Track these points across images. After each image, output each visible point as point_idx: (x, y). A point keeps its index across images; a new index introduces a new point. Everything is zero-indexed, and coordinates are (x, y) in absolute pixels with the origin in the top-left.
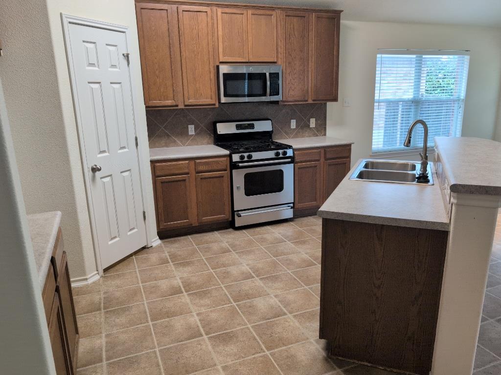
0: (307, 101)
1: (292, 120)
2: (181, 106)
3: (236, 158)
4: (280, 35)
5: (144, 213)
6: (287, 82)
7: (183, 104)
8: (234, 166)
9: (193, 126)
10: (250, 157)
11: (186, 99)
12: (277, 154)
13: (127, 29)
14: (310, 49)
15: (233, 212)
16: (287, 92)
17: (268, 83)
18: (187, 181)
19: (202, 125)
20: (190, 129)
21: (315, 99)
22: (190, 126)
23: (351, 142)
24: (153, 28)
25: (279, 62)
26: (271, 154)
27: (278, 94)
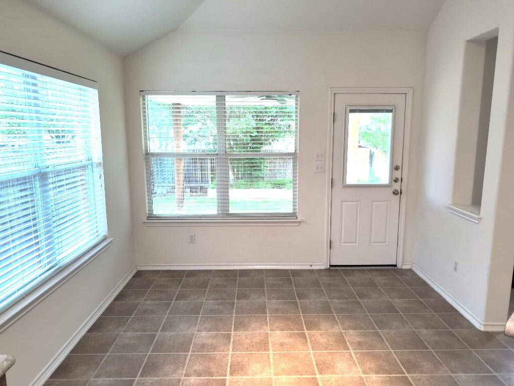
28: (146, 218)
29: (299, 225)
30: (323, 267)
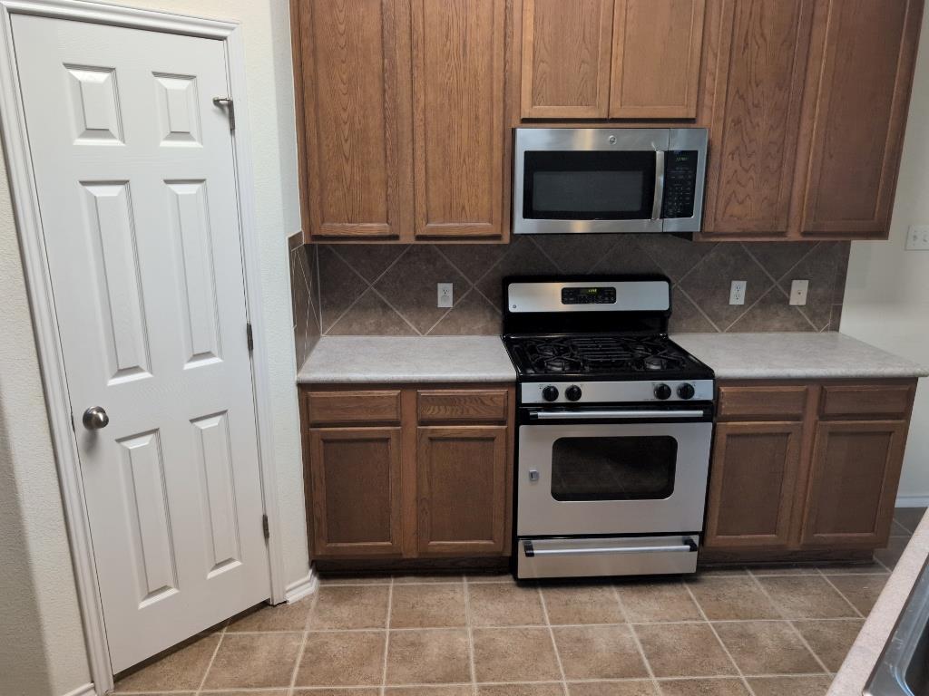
0: (782, 234)
1: (735, 284)
2: (407, 239)
3: (532, 393)
4: (713, 38)
5: (265, 519)
6: (724, 179)
7: (412, 232)
8: (524, 415)
9: (449, 286)
10: (574, 394)
11: (420, 220)
12: (663, 392)
13: (232, 29)
14: (810, 80)
15: (515, 538)
16: (721, 205)
17: (660, 179)
18: (393, 442)
19: (474, 285)
20: (440, 294)
21: (810, 229)
22: (441, 286)
23: (918, 370)
24: (342, 28)
25: (705, 119)
26: (642, 390)
27: (687, 212)
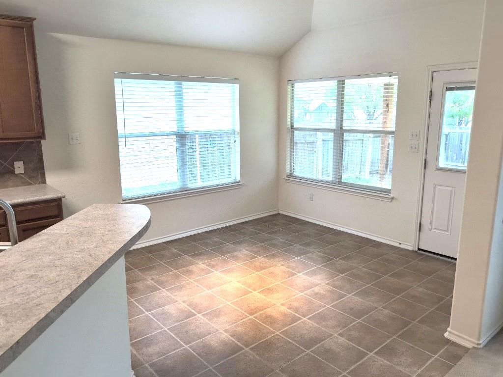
28: (285, 176)
29: (391, 202)
30: (411, 248)
